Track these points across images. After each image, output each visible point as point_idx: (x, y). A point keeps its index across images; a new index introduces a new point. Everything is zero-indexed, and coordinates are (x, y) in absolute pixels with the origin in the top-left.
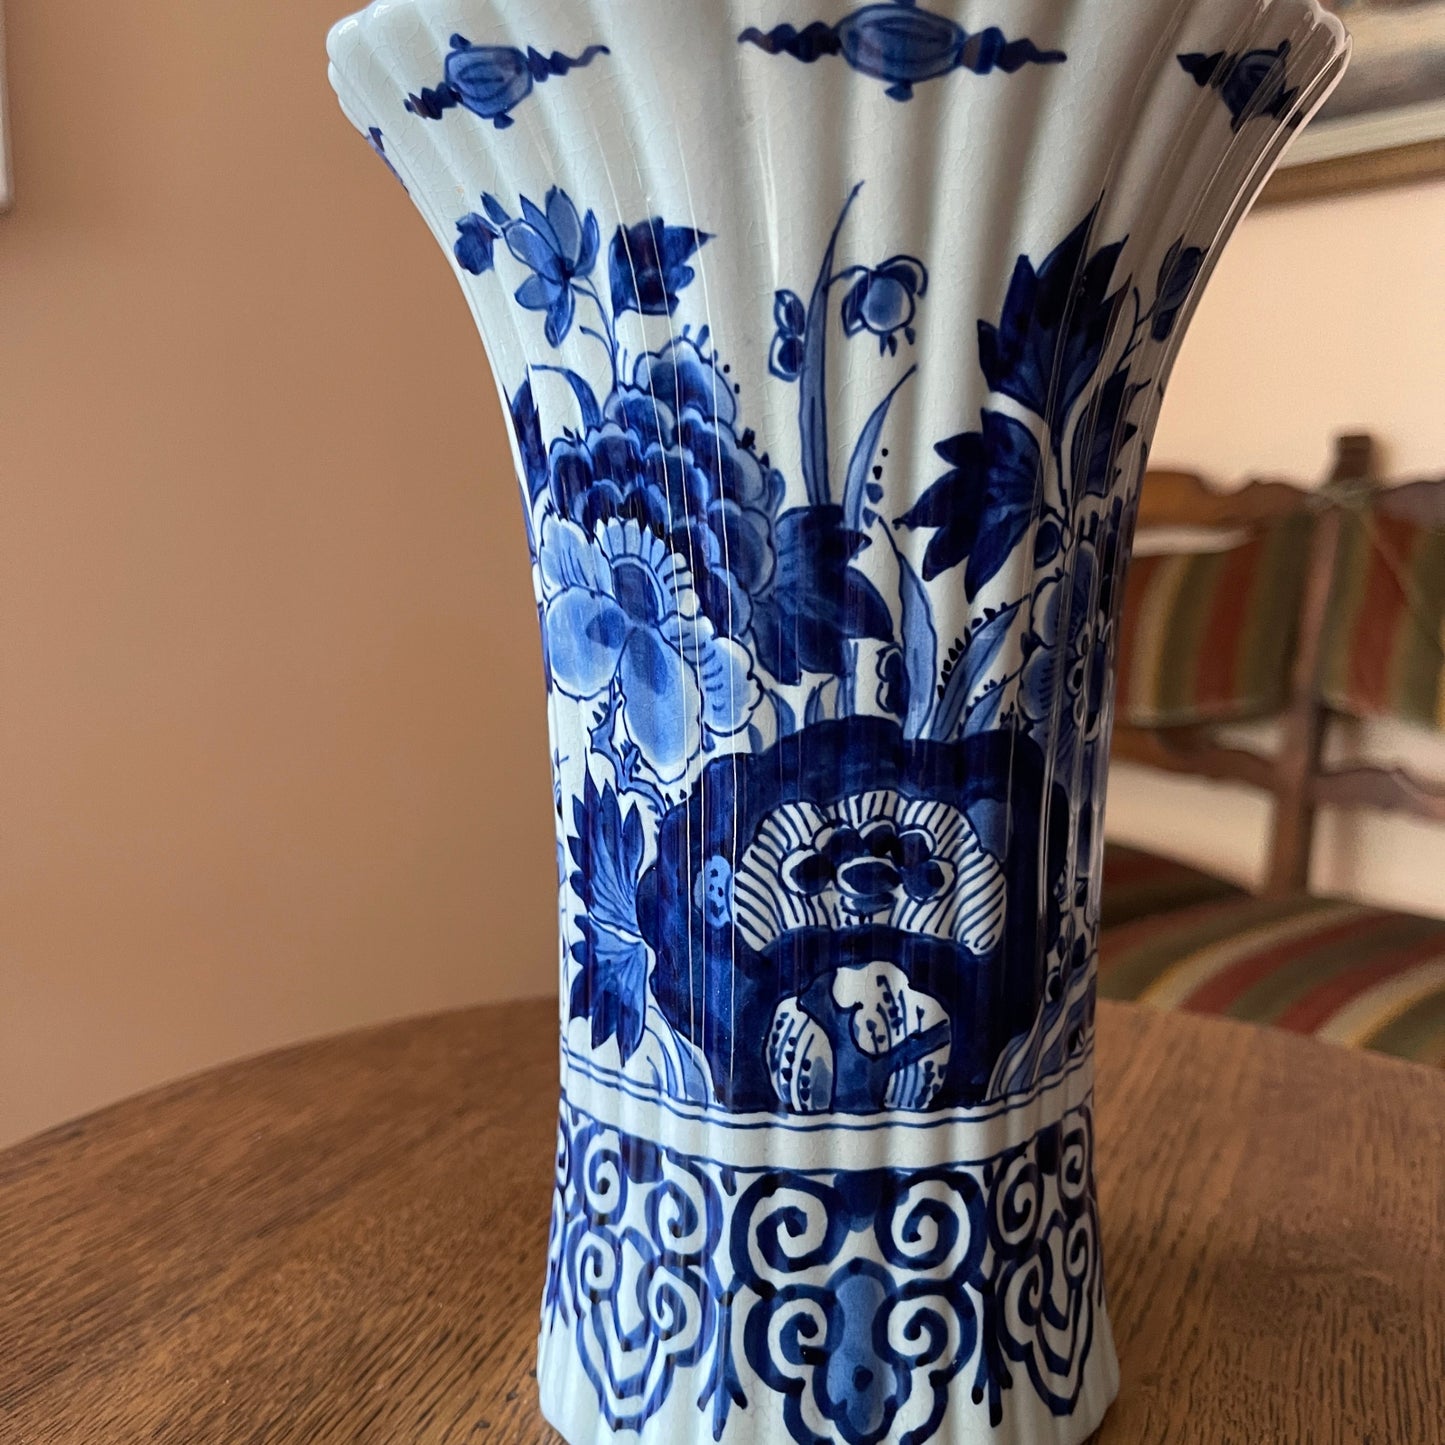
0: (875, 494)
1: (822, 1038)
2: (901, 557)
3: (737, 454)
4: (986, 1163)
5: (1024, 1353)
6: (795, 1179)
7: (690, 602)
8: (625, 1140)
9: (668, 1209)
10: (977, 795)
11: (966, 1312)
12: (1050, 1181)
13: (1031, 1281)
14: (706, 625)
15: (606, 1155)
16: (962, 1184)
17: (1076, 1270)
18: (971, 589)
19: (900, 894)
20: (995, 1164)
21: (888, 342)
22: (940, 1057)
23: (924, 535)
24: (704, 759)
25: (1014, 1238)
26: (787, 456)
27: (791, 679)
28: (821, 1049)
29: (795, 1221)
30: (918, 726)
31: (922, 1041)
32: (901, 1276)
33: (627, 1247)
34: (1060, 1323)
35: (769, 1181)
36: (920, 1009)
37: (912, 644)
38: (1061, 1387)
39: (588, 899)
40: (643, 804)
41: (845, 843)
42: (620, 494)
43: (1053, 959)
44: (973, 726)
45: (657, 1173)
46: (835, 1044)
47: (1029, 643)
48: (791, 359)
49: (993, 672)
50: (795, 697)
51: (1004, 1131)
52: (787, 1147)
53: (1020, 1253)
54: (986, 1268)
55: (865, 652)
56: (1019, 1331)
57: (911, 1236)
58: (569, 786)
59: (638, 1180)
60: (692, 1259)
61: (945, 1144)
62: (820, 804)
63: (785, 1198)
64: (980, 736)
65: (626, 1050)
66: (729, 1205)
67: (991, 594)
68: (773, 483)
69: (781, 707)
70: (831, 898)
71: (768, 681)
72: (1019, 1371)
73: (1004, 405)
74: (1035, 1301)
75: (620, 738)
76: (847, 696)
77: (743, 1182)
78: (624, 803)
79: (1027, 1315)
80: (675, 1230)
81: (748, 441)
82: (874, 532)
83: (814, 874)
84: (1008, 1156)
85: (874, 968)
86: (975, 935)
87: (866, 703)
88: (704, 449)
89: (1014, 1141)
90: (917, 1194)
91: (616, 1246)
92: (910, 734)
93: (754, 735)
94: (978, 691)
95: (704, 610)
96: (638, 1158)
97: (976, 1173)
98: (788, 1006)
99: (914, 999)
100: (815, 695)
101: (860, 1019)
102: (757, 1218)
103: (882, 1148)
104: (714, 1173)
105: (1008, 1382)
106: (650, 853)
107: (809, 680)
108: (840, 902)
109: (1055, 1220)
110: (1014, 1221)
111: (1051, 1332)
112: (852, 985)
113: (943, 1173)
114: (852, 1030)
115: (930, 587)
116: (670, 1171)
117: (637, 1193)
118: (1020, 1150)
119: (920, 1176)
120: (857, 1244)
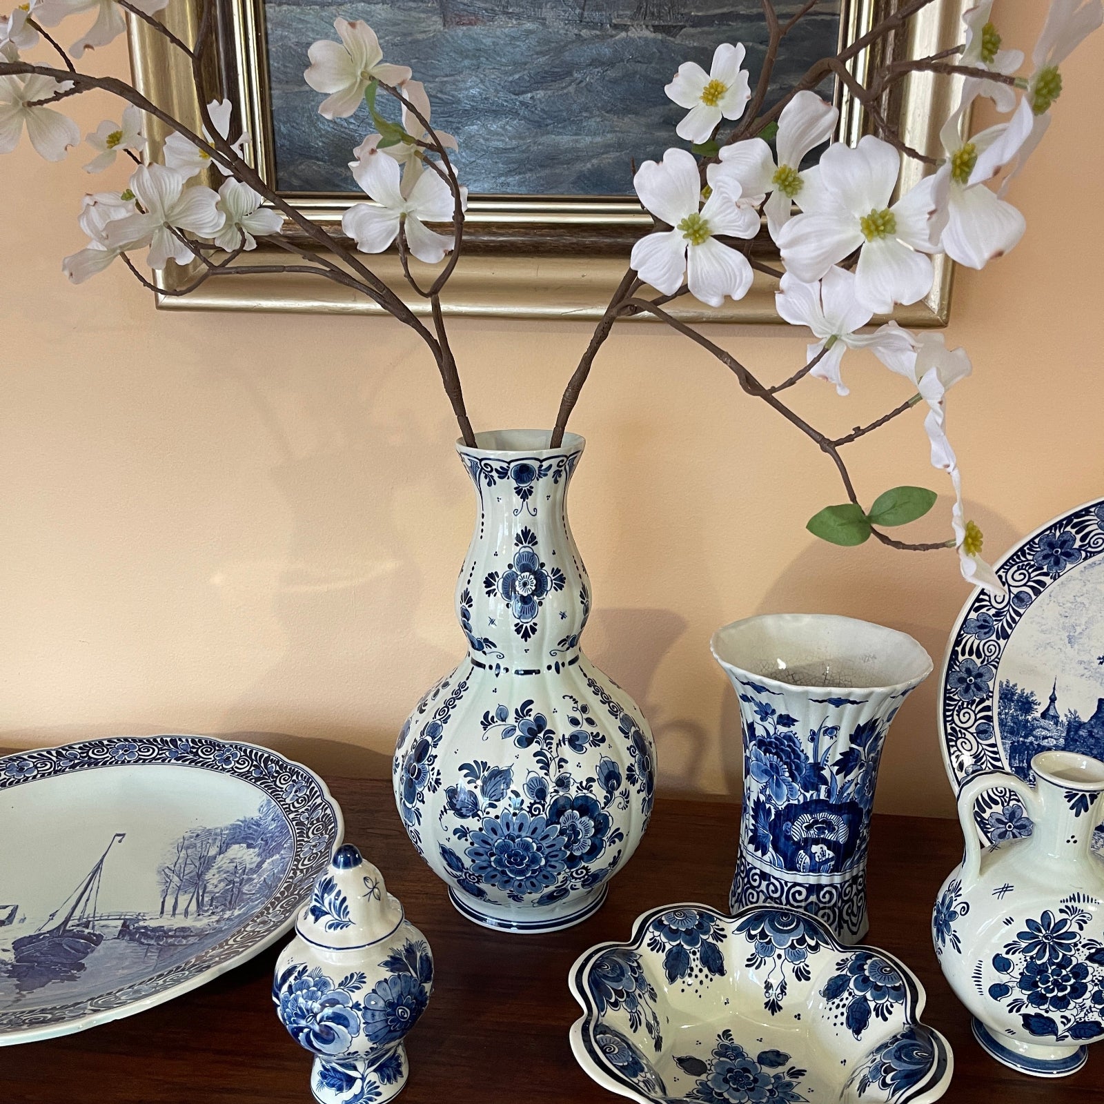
0: (827, 761)
1: (808, 859)
2: (831, 772)
3: (801, 753)
4: (841, 884)
5: (846, 922)
6: (800, 885)
7: (787, 774)
8: (761, 871)
9: (771, 887)
10: (844, 813)
11: (834, 913)
12: (854, 886)
13: (849, 907)
14: (790, 779)
15: (756, 874)
16: (836, 888)
17: (859, 905)
18: (845, 777)
19: (826, 831)
20: (842, 884)
21: (832, 738)
22: (833, 863)
23: (836, 768)
24: (787, 803)
25: (845, 899)
26: (810, 755)
27: (808, 792)
28: (808, 860)
29: (800, 893)
30: (833, 801)
31: (828, 860)
32: (821, 905)
33: (761, 894)
34: (855, 916)
35: (795, 884)
36: (829, 854)
37: (833, 786)
38: (854, 929)
39: (756, 822)
40: (772, 807)
41: (816, 822)
42: (774, 751)
43: (858, 841)
44: (844, 801)
45: (770, 880)
46: (811, 859)
47: (856, 785)
48: (812, 740)
49: (849, 791)
50: (808, 795)
51: (844, 877)
52: (799, 878)
53: (846, 902)
54: (839, 905)
55: (823, 788)
56: (846, 918)
57: (824, 897)
58: (754, 797)
59: (765, 880)
60: (777, 898)
61: (832, 880)
62: (811, 815)
63: (798, 888)
64: (845, 803)
65: (764, 854)
66: (786, 889)
67: (849, 778)
68: (807, 758)
69: (805, 797)
70: (812, 832)
71: (802, 791)
72: (845, 925)
73: (854, 746)
74: (850, 911)
75: (767, 793)
76: (819, 795)
77: (789, 885)
78: (767, 806)
79: (848, 914)
80: (773, 891)
81: (802, 751)
82: (826, 767)
83: (809, 828)
84: (845, 882)
85: (820, 845)
86: (842, 841)
87: (822, 797)
88: (794, 751)
89: (847, 879)
90: (826, 889)
91: (758, 893)
92: (831, 802)
93: (799, 801)
94: (845, 795)
95: (790, 776)
96: (764, 876)
97: (839, 886)
98: (802, 851)
99: (828, 852)
100: (812, 795)
101: (816, 855)
102: (792, 891)
103: (819, 880)
104: (783, 882)
105: (842, 928)
106: (773, 817)
107: (811, 792)
108: (813, 833)
109: (855, 894)
110: (846, 895)
111: (852, 917)
112: (815, 849)
113: (831, 885)
114: (815, 857)
115: (837, 777)
116: (772, 880)
117: (764, 883)
118: (848, 881)
119: (826, 886)
120: (813, 898)
